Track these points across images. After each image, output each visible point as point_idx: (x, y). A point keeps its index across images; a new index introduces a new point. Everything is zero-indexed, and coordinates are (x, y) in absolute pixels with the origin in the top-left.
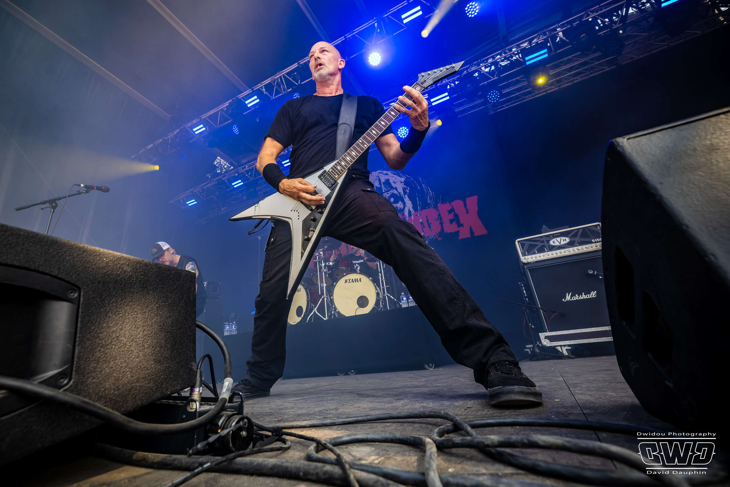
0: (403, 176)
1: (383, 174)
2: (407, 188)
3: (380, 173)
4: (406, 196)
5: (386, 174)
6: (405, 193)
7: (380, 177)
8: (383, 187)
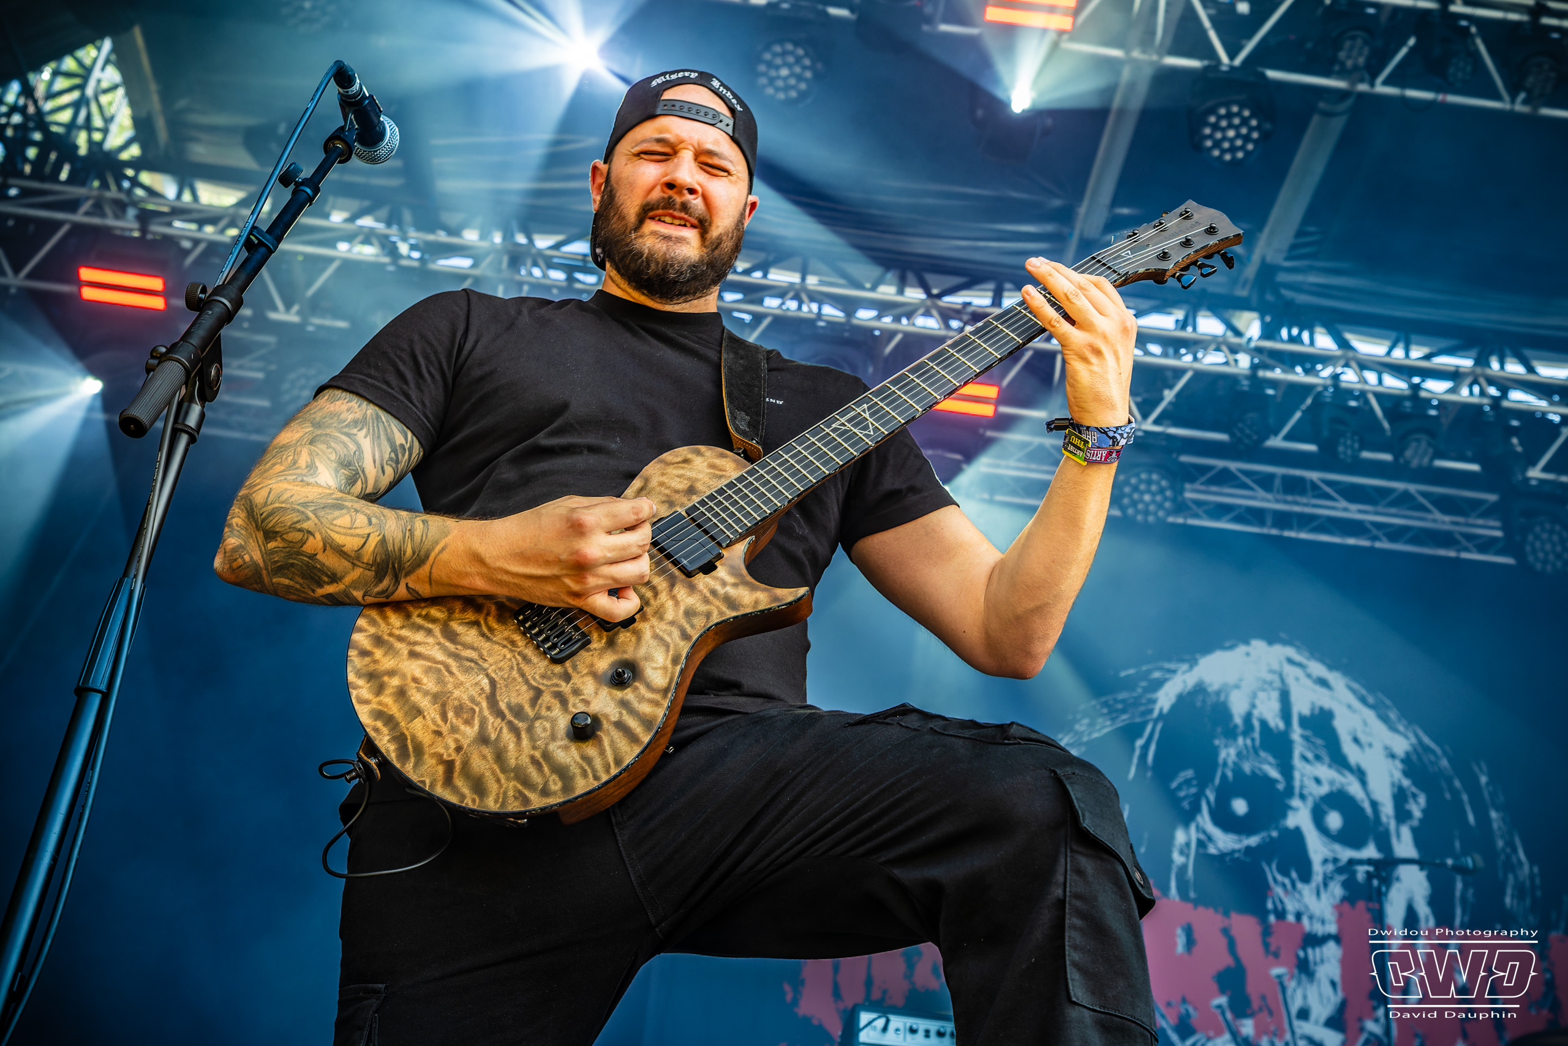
0: (1401, 728)
1: (1309, 676)
2: (1414, 796)
3: (1290, 661)
4: (1406, 832)
5: (1323, 683)
6: (1402, 815)
7: (1291, 681)
8: (1297, 733)
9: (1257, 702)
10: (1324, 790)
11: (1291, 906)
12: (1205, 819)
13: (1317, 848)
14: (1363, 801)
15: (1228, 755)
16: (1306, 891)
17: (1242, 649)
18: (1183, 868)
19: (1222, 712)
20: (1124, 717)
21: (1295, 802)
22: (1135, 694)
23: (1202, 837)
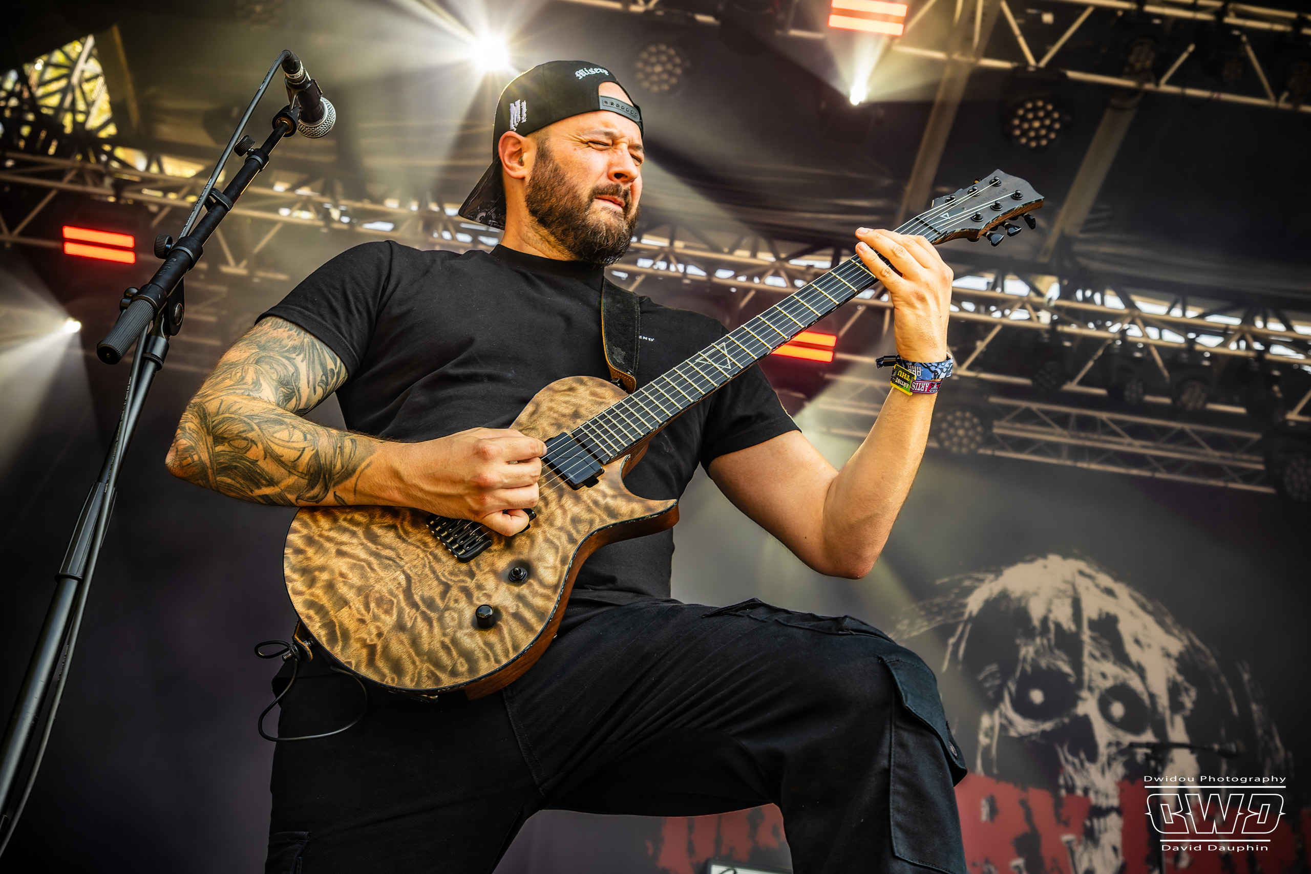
0: (1176, 632)
1: (1097, 586)
2: (1187, 690)
3: (1081, 573)
4: (1179, 721)
5: (1109, 592)
6: (1176, 706)
7: (1082, 590)
8: (1086, 635)
9: (1053, 608)
10: (1109, 683)
11: (1079, 782)
12: (1007, 707)
13: (1103, 733)
14: (1142, 694)
15: (1027, 652)
16: (1093, 770)
17: (1040, 562)
18: (988, 748)
19: (1022, 615)
20: (939, 618)
21: (1085, 694)
22: (948, 600)
23: (1004, 722)
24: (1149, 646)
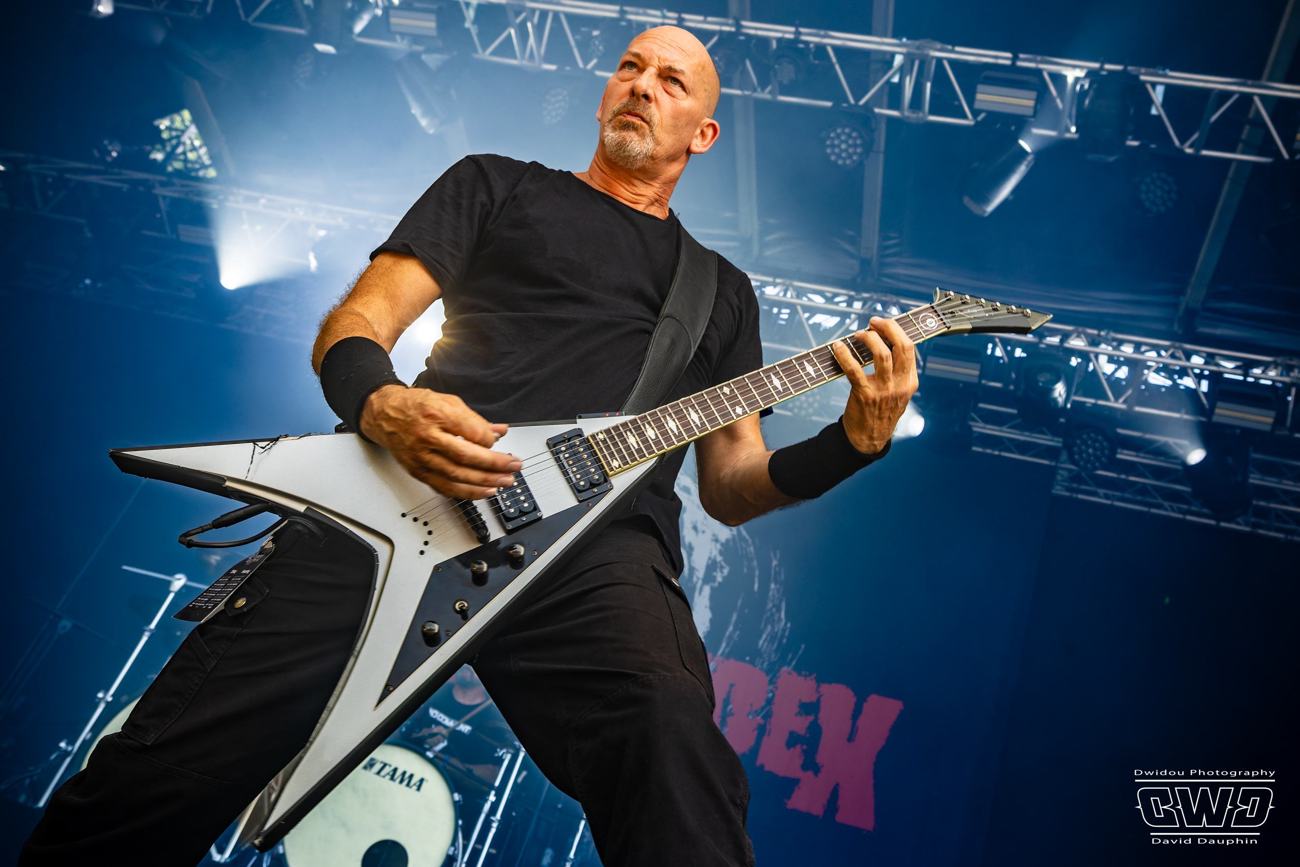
24: (704, 532)
